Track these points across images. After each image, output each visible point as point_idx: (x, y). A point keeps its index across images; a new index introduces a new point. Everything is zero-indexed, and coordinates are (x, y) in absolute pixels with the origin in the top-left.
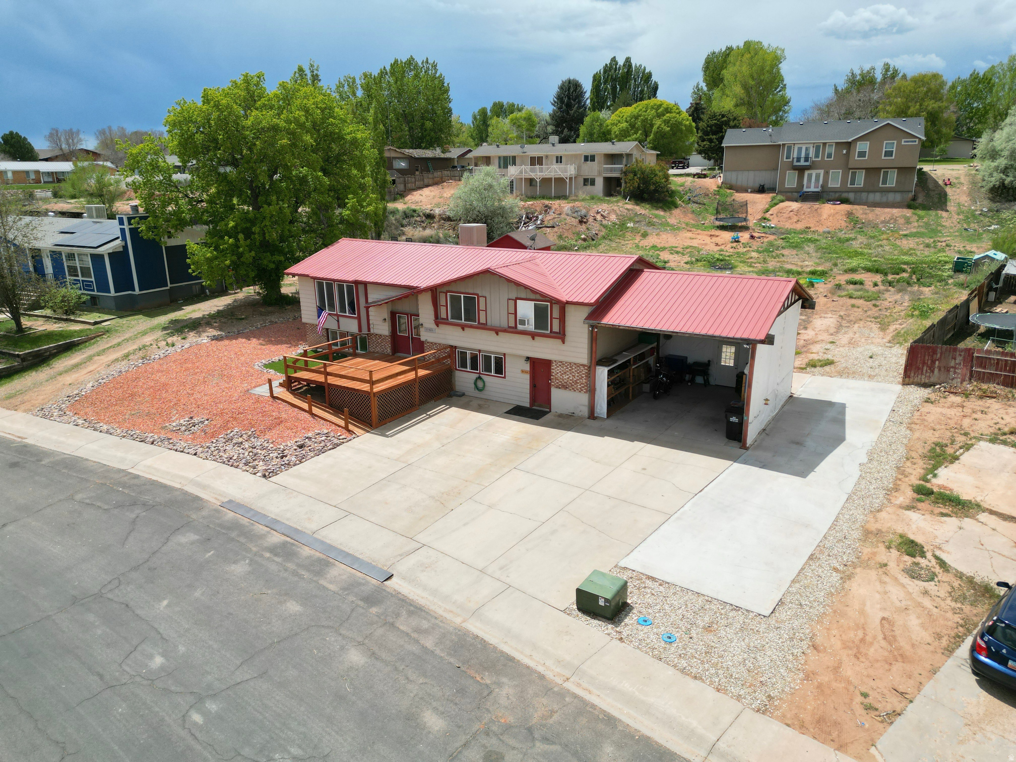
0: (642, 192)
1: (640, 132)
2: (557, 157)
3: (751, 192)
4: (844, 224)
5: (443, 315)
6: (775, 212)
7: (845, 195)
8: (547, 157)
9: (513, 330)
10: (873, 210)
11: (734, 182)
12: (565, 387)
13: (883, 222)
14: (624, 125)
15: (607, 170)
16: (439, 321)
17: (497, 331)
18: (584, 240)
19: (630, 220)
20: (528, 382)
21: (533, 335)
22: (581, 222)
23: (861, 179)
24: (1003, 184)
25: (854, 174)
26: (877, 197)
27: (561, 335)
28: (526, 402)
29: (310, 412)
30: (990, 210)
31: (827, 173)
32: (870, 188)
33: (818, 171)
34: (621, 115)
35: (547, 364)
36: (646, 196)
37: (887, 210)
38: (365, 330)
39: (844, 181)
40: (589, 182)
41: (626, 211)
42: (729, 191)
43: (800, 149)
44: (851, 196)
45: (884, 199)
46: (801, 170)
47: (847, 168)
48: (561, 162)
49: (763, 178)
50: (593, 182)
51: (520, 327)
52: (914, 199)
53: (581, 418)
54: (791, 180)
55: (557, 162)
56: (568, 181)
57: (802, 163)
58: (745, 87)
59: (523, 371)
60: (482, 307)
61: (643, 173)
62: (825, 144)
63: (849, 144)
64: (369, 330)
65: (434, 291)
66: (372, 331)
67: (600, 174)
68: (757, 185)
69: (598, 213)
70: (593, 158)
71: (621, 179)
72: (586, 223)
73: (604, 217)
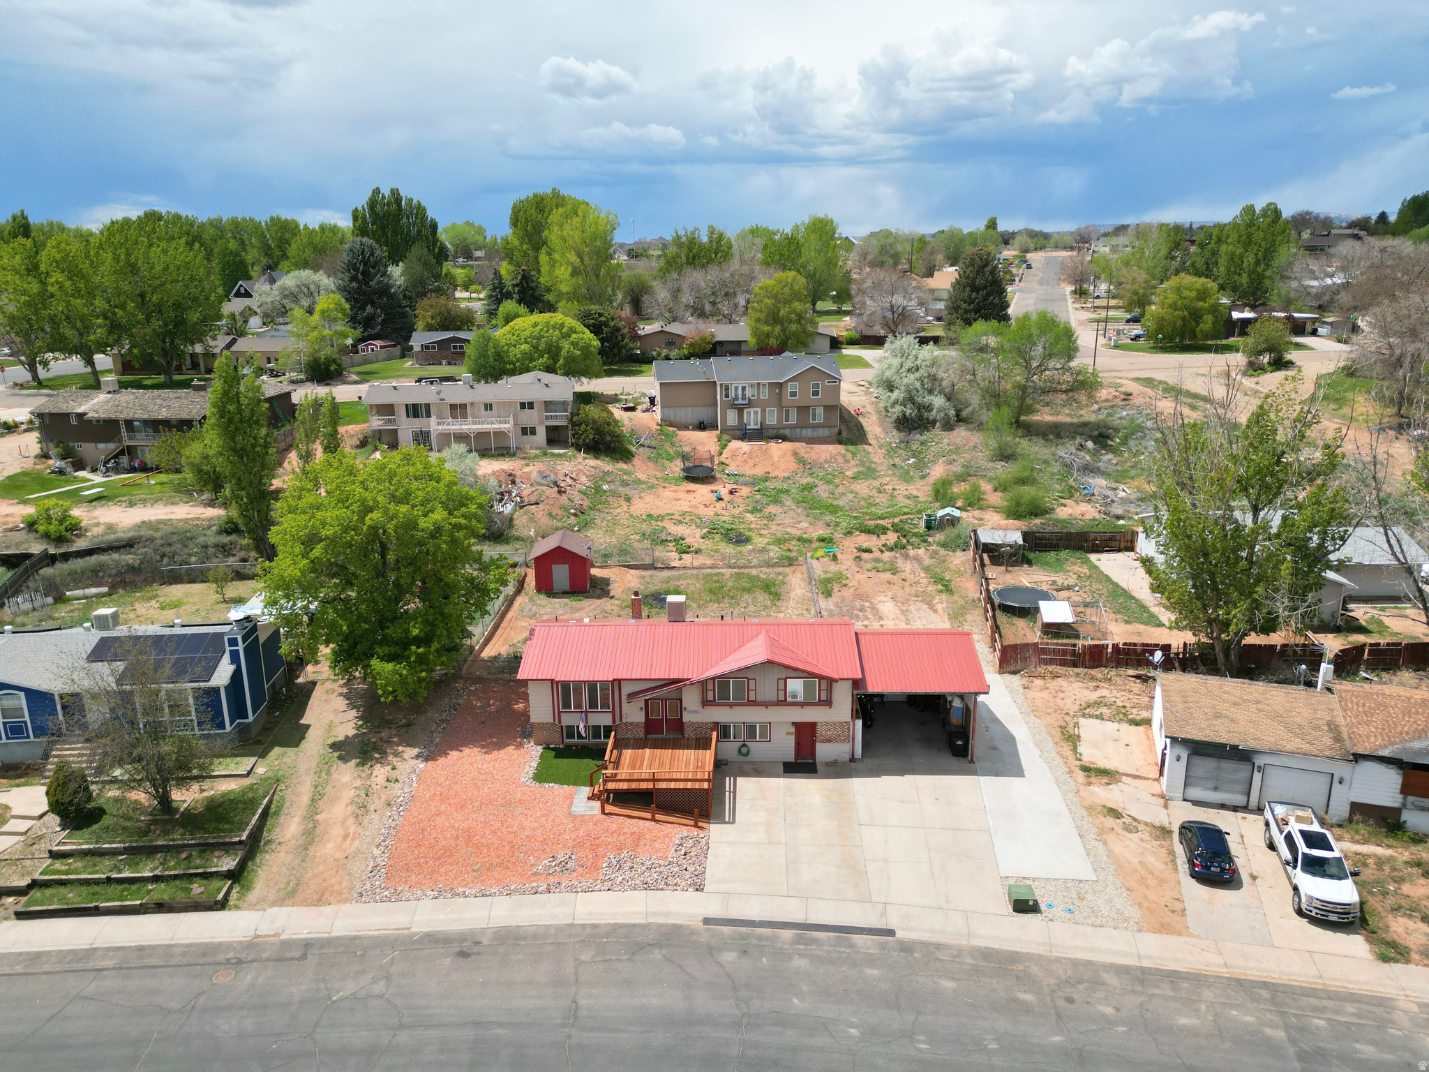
1: (546, 356)
2: (486, 405)
3: (694, 429)
4: (796, 467)
5: (710, 697)
6: (729, 456)
7: (782, 431)
8: (472, 404)
9: (783, 703)
10: (812, 449)
11: (672, 418)
12: (829, 741)
13: (826, 461)
14: (525, 347)
15: (548, 418)
16: (705, 703)
17: (766, 704)
18: (575, 515)
20: (793, 741)
21: (802, 705)
22: (559, 492)
23: (794, 418)
24: (904, 415)
25: (787, 411)
26: (808, 433)
27: (828, 703)
28: (791, 758)
29: (653, 819)
30: (901, 442)
31: (763, 411)
32: (802, 424)
33: (756, 409)
34: (516, 333)
35: (812, 726)
36: (599, 446)
37: (824, 447)
38: (618, 722)
39: (780, 419)
40: (528, 431)
42: (671, 429)
43: (736, 388)
44: (787, 432)
45: (815, 434)
46: (740, 410)
47: (780, 406)
48: (491, 409)
49: (702, 414)
50: (533, 431)
51: (789, 699)
52: (840, 433)
53: (844, 763)
54: (732, 418)
55: (486, 409)
56: (510, 435)
57: (740, 401)
58: (580, 255)
59: (788, 734)
60: (752, 686)
61: (594, 421)
62: (759, 384)
63: (780, 385)
64: (621, 720)
65: (703, 683)
66: (624, 721)
67: (541, 423)
68: (696, 421)
69: (566, 475)
70: (531, 405)
71: (567, 427)
72: (564, 492)
73: (574, 480)
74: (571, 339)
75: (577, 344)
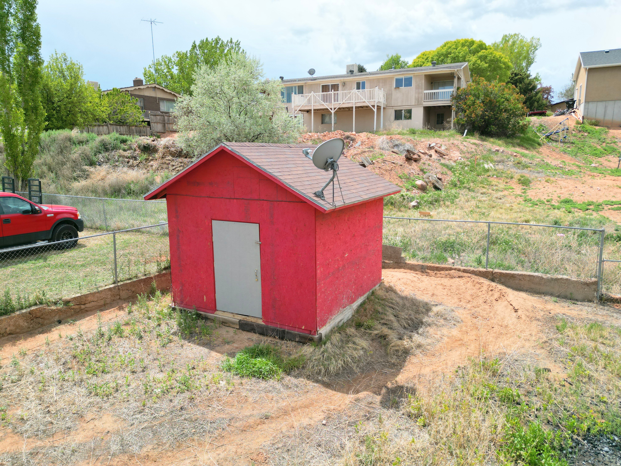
0: (488, 123)
2: (358, 84)
8: (344, 84)
11: (600, 116)
15: (428, 96)
18: (423, 188)
19: (486, 159)
22: (409, 159)
36: (493, 128)
40: (403, 114)
41: (474, 146)
42: (597, 128)
48: (364, 88)
50: (409, 114)
55: (358, 88)
56: (375, 110)
67: (418, 104)
69: (431, 148)
70: (408, 82)
71: (450, 107)
72: (416, 161)
73: (441, 155)
74: (480, 54)
75: (486, 57)
